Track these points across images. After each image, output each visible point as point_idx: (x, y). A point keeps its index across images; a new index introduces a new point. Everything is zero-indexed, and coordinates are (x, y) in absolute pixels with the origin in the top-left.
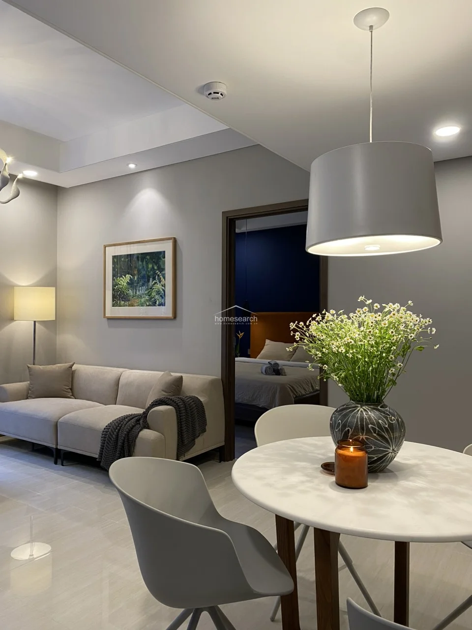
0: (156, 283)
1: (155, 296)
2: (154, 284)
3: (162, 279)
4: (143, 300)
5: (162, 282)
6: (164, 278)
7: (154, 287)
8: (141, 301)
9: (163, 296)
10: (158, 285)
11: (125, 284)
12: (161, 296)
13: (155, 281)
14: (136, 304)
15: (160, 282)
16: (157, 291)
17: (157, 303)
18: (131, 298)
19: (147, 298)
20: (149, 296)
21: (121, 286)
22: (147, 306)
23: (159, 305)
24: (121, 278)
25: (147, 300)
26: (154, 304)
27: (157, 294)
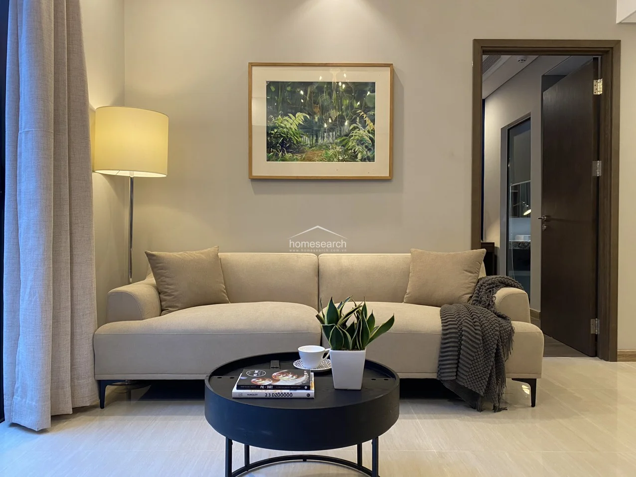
0: (355, 128)
1: (354, 146)
2: (352, 130)
3: (368, 121)
4: (331, 152)
5: (368, 128)
6: (373, 121)
7: (354, 134)
8: (327, 153)
9: (371, 147)
10: (361, 132)
11: (294, 127)
12: (366, 147)
13: (355, 125)
14: (316, 159)
15: (364, 127)
16: (358, 140)
17: (359, 156)
18: (307, 148)
19: (339, 149)
20: (344, 146)
21: (285, 130)
22: (339, 160)
23: (363, 160)
24: (287, 118)
25: (339, 153)
26: (354, 158)
27: (358, 145)
